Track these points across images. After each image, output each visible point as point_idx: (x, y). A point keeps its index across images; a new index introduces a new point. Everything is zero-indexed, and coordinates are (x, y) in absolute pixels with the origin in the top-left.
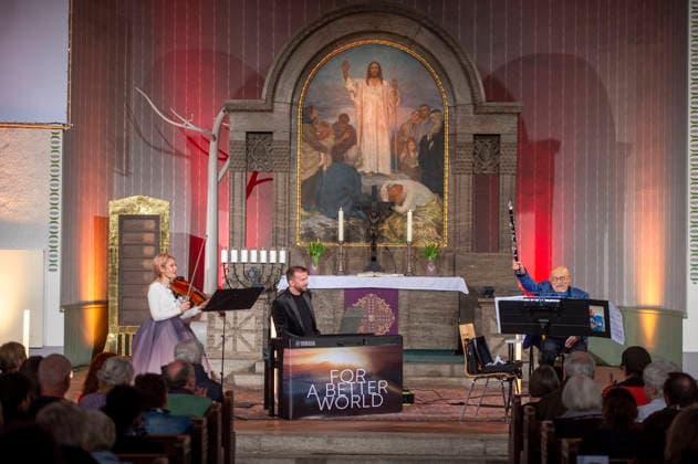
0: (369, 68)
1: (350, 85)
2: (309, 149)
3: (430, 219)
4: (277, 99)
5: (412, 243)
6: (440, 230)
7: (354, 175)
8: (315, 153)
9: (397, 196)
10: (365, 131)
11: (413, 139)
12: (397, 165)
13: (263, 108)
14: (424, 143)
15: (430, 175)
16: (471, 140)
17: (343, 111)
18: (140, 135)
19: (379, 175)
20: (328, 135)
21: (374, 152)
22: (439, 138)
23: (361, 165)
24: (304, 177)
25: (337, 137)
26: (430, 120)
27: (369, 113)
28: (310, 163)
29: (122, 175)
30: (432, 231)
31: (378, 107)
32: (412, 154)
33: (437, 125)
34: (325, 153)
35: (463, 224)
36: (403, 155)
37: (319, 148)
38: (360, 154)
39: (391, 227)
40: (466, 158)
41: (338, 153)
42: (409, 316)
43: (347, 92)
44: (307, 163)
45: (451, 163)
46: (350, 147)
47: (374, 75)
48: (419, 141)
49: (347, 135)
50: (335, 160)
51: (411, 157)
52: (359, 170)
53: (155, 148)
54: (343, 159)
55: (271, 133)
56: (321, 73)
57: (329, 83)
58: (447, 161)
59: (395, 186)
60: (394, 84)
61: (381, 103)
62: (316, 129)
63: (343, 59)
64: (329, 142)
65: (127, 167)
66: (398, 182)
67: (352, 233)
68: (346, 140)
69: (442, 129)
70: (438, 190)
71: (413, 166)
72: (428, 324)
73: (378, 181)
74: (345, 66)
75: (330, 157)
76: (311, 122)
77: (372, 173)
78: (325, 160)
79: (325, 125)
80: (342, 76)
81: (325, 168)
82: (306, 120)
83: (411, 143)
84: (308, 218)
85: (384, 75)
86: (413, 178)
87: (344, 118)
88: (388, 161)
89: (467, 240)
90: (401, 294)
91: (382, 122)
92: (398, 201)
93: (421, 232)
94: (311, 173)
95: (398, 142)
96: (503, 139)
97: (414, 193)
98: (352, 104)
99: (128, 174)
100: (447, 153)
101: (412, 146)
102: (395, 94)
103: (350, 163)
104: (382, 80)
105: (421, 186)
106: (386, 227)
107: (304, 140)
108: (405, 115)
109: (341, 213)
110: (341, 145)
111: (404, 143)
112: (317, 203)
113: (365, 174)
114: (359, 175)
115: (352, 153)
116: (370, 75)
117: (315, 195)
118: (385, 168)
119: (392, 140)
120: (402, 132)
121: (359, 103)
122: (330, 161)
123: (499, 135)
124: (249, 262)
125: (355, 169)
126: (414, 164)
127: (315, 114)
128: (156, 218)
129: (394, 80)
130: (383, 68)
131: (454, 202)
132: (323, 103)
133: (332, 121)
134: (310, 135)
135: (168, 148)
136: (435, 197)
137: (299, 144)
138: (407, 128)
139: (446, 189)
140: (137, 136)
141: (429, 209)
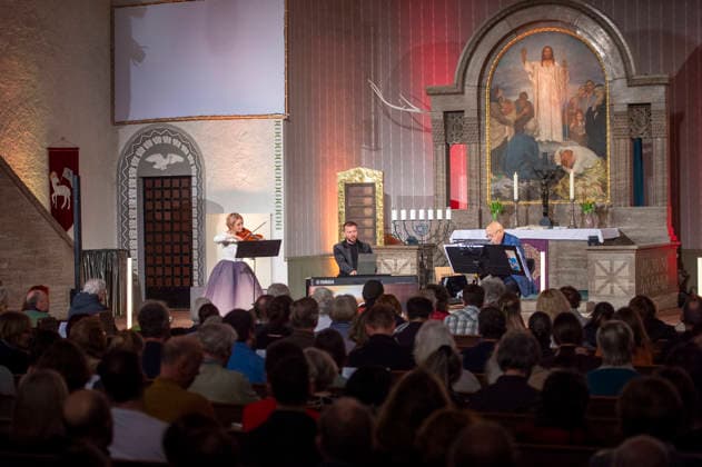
0: (544, 51)
1: (528, 68)
2: (496, 123)
3: (595, 179)
4: (467, 83)
5: (574, 200)
6: (604, 189)
7: (532, 144)
8: (501, 126)
9: (568, 160)
10: (541, 106)
11: (581, 112)
12: (568, 134)
13: (455, 91)
14: (590, 113)
15: (595, 142)
16: (625, 109)
17: (523, 89)
18: (389, 117)
19: (554, 143)
20: (511, 111)
21: (549, 124)
22: (602, 109)
23: (538, 135)
24: (493, 147)
25: (519, 112)
26: (594, 94)
27: (544, 90)
28: (497, 135)
29: (371, 150)
30: (598, 189)
31: (551, 84)
32: (580, 124)
33: (601, 97)
34: (509, 125)
35: (622, 182)
36: (572, 125)
37: (504, 122)
38: (536, 126)
39: (564, 186)
40: (623, 125)
41: (519, 126)
42: (557, 262)
43: (526, 74)
44: (495, 135)
45: (612, 130)
46: (529, 119)
47: (548, 58)
48: (585, 112)
49: (526, 110)
50: (516, 131)
51: (579, 126)
52: (537, 139)
53: (404, 127)
54: (523, 130)
55: (463, 111)
56: (505, 59)
57: (511, 67)
58: (608, 128)
59: (566, 151)
60: (564, 64)
61: (553, 81)
62: (501, 107)
63: (521, 46)
64: (512, 117)
65: (376, 143)
66: (569, 148)
67: (532, 192)
68: (525, 115)
69: (605, 101)
70: (602, 154)
71: (580, 134)
72: (573, 269)
73: (553, 148)
74: (524, 51)
75: (513, 130)
76: (497, 101)
77: (548, 141)
78: (509, 132)
79: (508, 102)
80: (521, 60)
81: (509, 139)
82: (493, 98)
83: (579, 115)
84: (496, 181)
85: (555, 57)
86: (582, 144)
87: (524, 95)
88: (560, 130)
89: (626, 196)
90: (550, 243)
91: (555, 97)
92: (569, 164)
93: (588, 190)
94: (498, 143)
95: (568, 113)
96: (653, 108)
97: (583, 156)
98: (531, 83)
99: (377, 149)
100: (608, 122)
101: (579, 116)
102: (565, 72)
103: (529, 134)
104: (553, 61)
105: (586, 150)
106: (559, 187)
107: (491, 116)
108: (574, 90)
109: (516, 176)
110: (521, 119)
111: (572, 114)
112: (504, 169)
113: (542, 143)
114: (537, 143)
115: (531, 124)
116: (544, 58)
117: (502, 162)
118: (558, 137)
119: (563, 112)
120: (571, 105)
121: (535, 81)
122: (513, 133)
123: (649, 104)
124: (417, 220)
125: (533, 139)
126: (582, 132)
127: (500, 93)
128: (373, 185)
129: (564, 61)
130: (555, 52)
131: (616, 162)
132: (506, 85)
133: (514, 99)
134: (497, 112)
135: (418, 127)
136: (600, 159)
137: (487, 120)
138: (575, 101)
139: (608, 153)
140: (386, 118)
141: (595, 170)
